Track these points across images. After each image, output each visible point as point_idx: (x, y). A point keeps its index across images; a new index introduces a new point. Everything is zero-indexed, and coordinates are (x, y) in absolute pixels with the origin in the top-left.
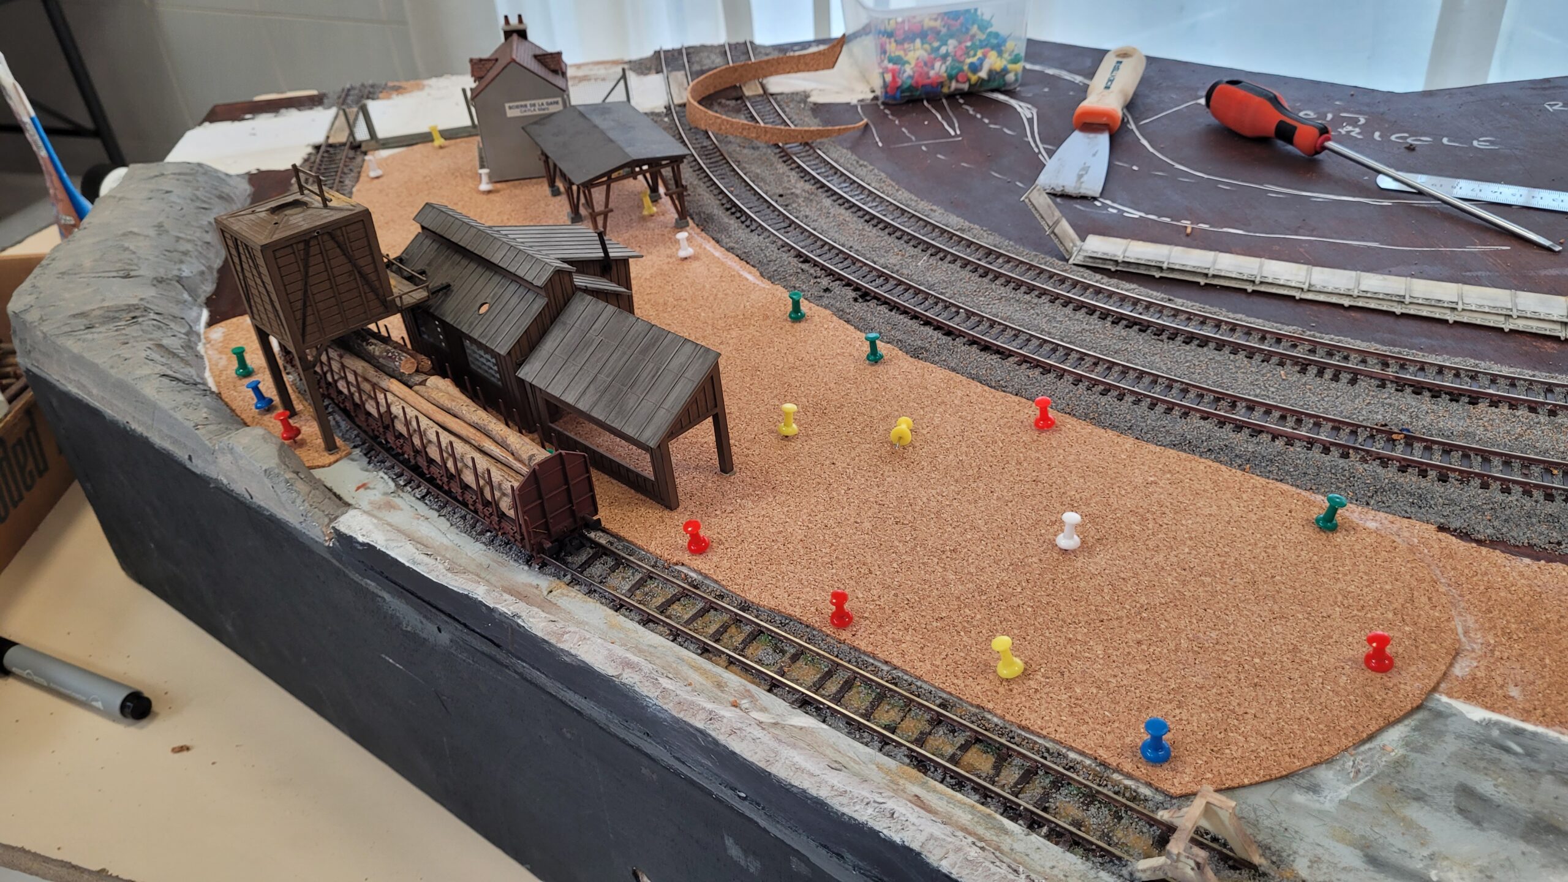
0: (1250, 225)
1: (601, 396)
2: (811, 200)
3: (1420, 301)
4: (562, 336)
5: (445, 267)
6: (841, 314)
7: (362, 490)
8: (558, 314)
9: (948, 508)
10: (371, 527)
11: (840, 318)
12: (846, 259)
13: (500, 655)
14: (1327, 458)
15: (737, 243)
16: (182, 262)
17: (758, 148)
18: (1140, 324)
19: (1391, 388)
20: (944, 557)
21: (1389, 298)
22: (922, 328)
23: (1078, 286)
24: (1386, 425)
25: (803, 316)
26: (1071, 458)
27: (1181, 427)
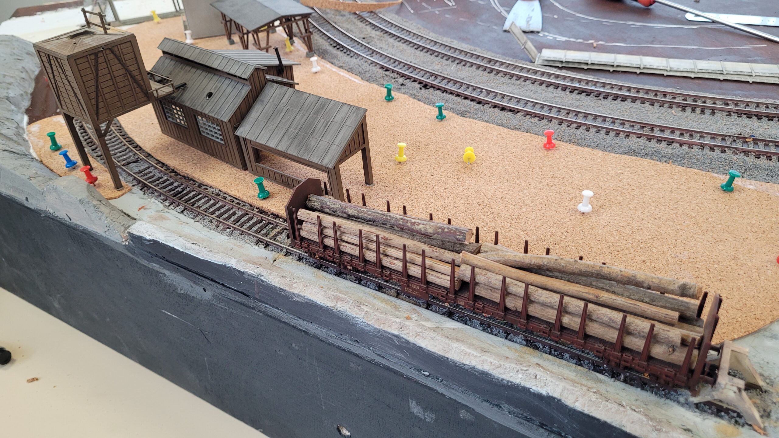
0: (626, 41)
1: (292, 141)
2: (381, 40)
3: (732, 73)
4: (261, 109)
5: (181, 75)
6: (414, 96)
7: (142, 210)
8: (257, 96)
9: (507, 195)
10: (153, 230)
11: (414, 98)
12: (410, 68)
13: (249, 302)
14: (715, 153)
15: (344, 63)
16: (8, 89)
17: (345, 16)
18: (585, 92)
19: (734, 116)
20: (513, 222)
21: (714, 72)
22: (464, 101)
23: (545, 75)
24: (741, 134)
25: (393, 98)
26: (570, 163)
27: (627, 143)
